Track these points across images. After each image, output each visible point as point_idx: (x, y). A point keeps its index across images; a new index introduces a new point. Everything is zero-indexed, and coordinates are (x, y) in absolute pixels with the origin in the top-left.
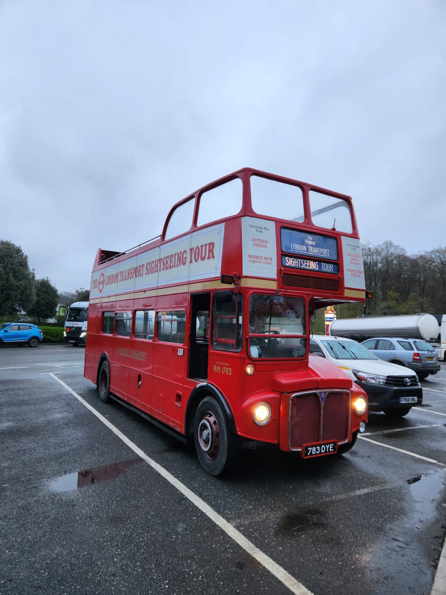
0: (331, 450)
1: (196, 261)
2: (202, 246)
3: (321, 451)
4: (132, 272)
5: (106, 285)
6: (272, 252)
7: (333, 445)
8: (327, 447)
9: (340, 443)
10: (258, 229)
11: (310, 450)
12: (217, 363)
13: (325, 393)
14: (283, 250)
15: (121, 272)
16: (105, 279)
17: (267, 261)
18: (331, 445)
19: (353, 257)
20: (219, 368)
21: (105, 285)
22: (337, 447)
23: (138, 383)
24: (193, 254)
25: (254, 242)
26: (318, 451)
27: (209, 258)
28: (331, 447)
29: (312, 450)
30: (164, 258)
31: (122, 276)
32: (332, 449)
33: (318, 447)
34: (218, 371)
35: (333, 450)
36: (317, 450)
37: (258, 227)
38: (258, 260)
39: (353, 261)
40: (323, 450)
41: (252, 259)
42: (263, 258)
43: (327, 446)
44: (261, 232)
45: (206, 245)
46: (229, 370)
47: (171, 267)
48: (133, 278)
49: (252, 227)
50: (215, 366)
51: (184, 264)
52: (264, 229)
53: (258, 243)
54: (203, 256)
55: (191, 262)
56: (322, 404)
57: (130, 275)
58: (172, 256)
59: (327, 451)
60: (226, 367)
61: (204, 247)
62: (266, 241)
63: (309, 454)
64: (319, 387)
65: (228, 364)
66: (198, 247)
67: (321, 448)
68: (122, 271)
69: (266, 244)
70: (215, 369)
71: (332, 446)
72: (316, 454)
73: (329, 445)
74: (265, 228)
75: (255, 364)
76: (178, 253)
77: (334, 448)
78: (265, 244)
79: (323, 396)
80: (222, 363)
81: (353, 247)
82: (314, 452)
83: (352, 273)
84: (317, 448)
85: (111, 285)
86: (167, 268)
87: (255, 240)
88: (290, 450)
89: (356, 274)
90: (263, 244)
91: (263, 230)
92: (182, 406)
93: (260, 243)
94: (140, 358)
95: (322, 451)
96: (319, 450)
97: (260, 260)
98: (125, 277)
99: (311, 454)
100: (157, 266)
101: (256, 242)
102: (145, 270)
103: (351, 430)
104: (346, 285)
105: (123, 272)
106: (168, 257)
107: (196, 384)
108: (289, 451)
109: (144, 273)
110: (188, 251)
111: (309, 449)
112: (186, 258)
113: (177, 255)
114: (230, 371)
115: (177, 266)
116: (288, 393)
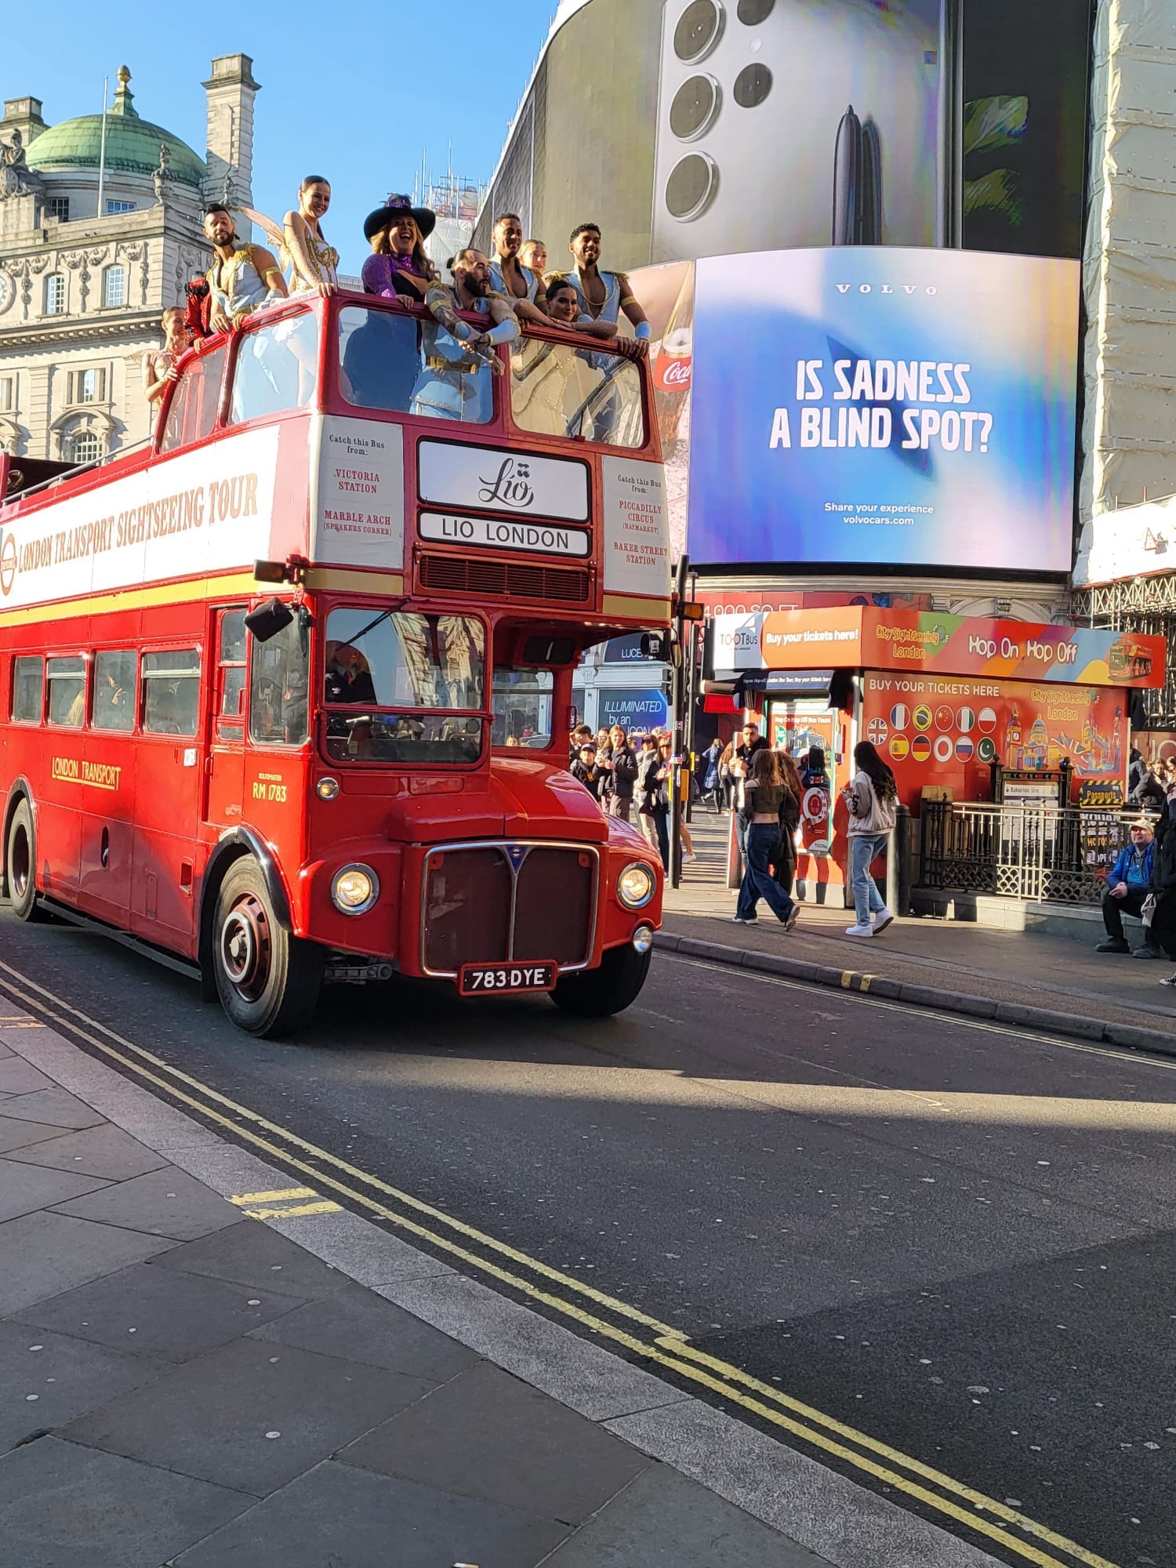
0: (536, 982)
1: (222, 518)
2: (234, 480)
3: (508, 981)
4: (86, 536)
5: (21, 571)
6: (392, 501)
7: (543, 970)
8: (528, 975)
9: (562, 969)
10: (353, 446)
11: (477, 977)
12: (261, 776)
13: (523, 848)
14: (423, 496)
15: (58, 536)
16: (18, 554)
17: (376, 526)
18: (537, 971)
19: (637, 512)
20: (263, 788)
21: (17, 570)
22: (556, 977)
23: (103, 852)
24: (217, 497)
25: (341, 479)
26: (501, 981)
27: (246, 514)
28: (537, 976)
29: (483, 979)
30: (158, 504)
31: (63, 548)
32: (539, 979)
33: (503, 973)
34: (262, 795)
35: (542, 982)
36: (497, 979)
37: (352, 442)
38: (351, 523)
39: (636, 523)
40: (516, 980)
41: (334, 522)
42: (365, 519)
43: (525, 971)
44: (362, 452)
45: (241, 479)
46: (282, 790)
47: (172, 531)
48: (87, 554)
49: (336, 441)
50: (255, 784)
51: (199, 523)
52: (370, 443)
53: (351, 481)
54: (236, 506)
55: (212, 520)
56: (516, 875)
57: (81, 545)
58: (174, 498)
59: (528, 983)
60: (277, 783)
61: (238, 483)
62: (374, 476)
63: (474, 987)
64: (507, 835)
65: (279, 778)
66: (225, 482)
67: (508, 975)
68: (60, 532)
69: (374, 483)
70: (255, 790)
71: (539, 973)
72: (495, 987)
73: (531, 971)
74: (373, 442)
75: (342, 777)
76: (187, 493)
77: (545, 977)
78: (370, 483)
79: (516, 855)
80: (269, 777)
81: (636, 485)
82: (489, 982)
83: (631, 553)
84: (498, 974)
85: (33, 571)
86: (163, 533)
87: (346, 474)
88: (423, 972)
89: (643, 555)
90: (366, 482)
91: (369, 449)
92: (194, 891)
93: (357, 481)
94: (105, 783)
95: (513, 983)
96: (503, 978)
97: (357, 524)
98: (69, 550)
99: (481, 986)
100: (142, 523)
101: (346, 480)
102: (115, 534)
103: (598, 944)
104: (609, 584)
105: (64, 534)
106: (165, 501)
107: (218, 832)
108: (419, 975)
109: (114, 544)
110: (207, 492)
111: (475, 974)
112: (202, 507)
113: (184, 499)
114: (284, 793)
115: (185, 528)
116: (424, 844)
